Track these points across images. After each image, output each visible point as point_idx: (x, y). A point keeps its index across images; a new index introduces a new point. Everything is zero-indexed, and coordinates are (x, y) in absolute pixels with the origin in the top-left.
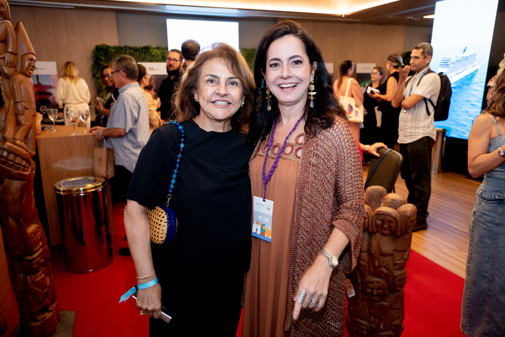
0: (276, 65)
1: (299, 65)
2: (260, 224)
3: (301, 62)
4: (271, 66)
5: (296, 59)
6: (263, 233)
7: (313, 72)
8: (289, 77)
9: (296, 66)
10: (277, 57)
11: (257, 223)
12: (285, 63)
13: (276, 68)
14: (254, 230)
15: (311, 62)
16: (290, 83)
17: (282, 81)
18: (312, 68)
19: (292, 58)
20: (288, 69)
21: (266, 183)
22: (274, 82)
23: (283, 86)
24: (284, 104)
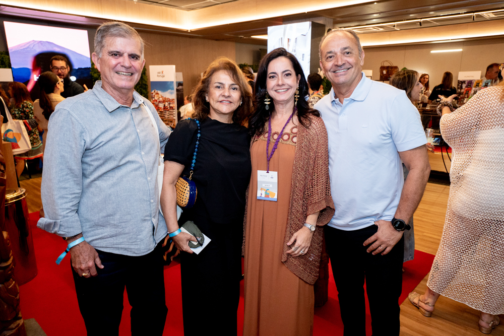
0: (273, 77)
1: (289, 77)
2: (264, 190)
3: (290, 74)
4: (270, 77)
5: (287, 73)
6: (267, 196)
7: (298, 82)
8: (283, 85)
9: (287, 77)
10: (274, 72)
11: (261, 189)
12: (280, 75)
13: (273, 79)
14: (259, 195)
15: (297, 75)
16: (283, 89)
17: (278, 88)
18: (297, 79)
19: (284, 72)
20: (282, 79)
21: (269, 160)
22: (272, 89)
23: (279, 91)
24: (279, 102)
